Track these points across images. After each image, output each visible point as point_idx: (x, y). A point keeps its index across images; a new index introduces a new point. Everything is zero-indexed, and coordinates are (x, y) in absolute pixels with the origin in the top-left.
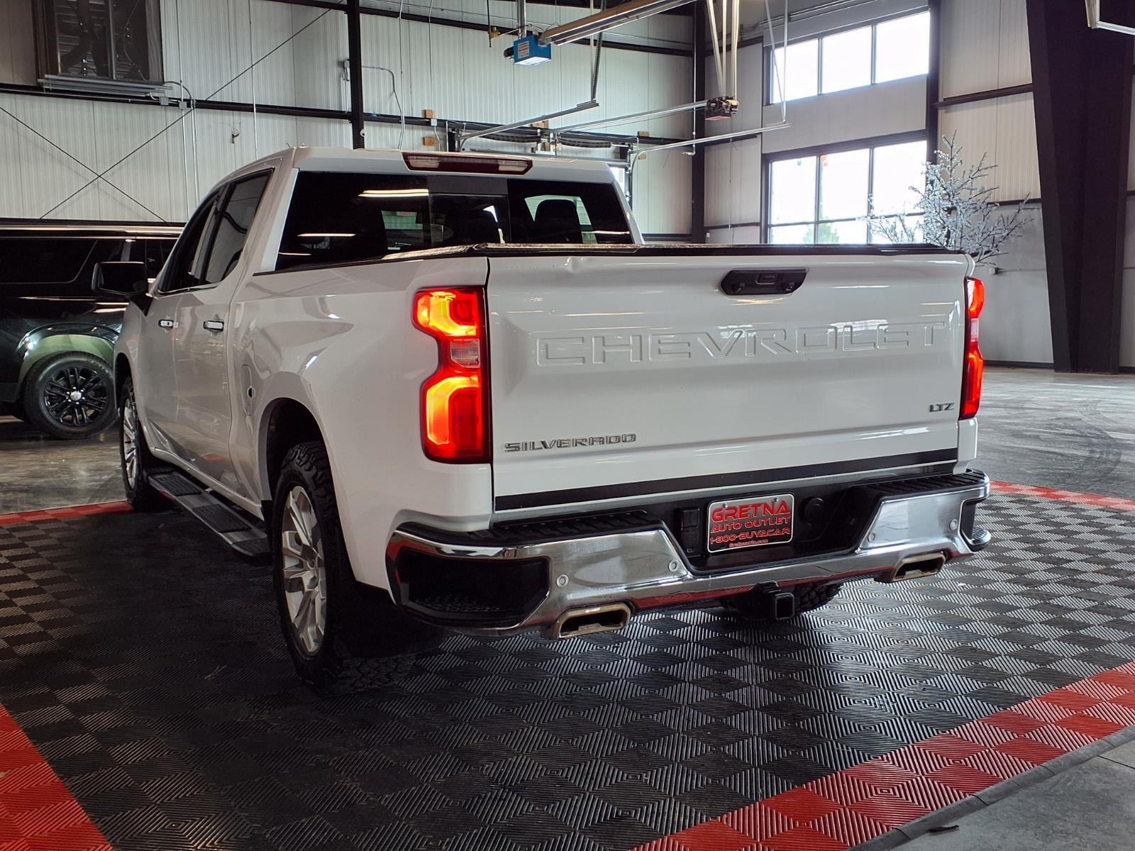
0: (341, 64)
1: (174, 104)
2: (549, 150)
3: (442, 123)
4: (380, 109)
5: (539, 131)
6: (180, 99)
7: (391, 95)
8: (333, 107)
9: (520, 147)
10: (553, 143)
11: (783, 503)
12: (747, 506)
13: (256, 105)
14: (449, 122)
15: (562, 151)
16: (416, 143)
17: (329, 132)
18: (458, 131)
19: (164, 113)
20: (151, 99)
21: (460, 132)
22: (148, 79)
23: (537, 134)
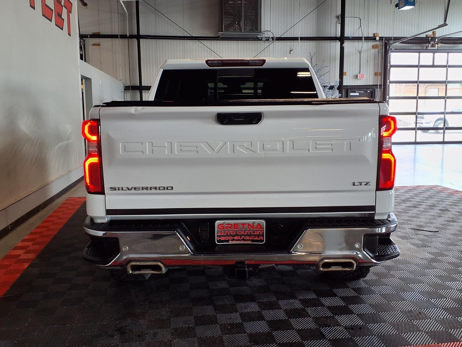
0: (337, 17)
1: (267, 39)
2: (435, 47)
3: (381, 38)
4: (354, 35)
5: (430, 38)
6: (270, 38)
7: (359, 28)
8: (333, 35)
9: (420, 46)
10: (437, 44)
11: (259, 224)
12: (238, 224)
13: (300, 37)
14: (385, 38)
15: (441, 47)
16: (369, 48)
17: (330, 46)
18: (389, 41)
19: (264, 43)
20: (259, 38)
21: (390, 42)
22: (257, 30)
23: (429, 39)
